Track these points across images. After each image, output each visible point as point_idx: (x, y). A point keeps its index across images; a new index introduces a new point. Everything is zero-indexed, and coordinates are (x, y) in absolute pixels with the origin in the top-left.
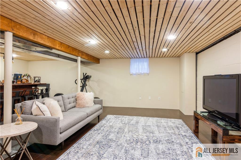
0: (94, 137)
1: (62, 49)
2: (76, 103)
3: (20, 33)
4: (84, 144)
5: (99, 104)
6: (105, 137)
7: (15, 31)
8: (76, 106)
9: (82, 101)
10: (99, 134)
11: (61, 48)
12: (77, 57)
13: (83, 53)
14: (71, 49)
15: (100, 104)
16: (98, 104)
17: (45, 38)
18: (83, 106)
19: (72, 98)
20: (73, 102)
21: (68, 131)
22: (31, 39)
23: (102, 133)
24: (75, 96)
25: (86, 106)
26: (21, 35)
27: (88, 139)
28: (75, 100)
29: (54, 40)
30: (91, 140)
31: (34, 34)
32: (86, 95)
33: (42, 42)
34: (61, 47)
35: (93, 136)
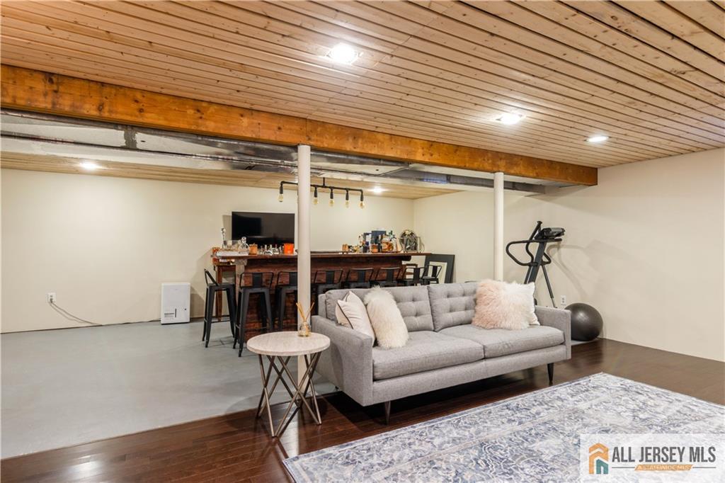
0: (485, 425)
1: (436, 158)
2: (473, 311)
3: (322, 143)
4: (445, 432)
5: (555, 327)
6: (521, 439)
7: (314, 140)
8: (473, 319)
9: (490, 309)
10: (510, 421)
11: (430, 157)
12: (493, 174)
13: (515, 159)
14: (467, 154)
15: (560, 329)
16: (551, 325)
17: (382, 140)
18: (491, 325)
19: (464, 295)
20: (464, 307)
21: (402, 381)
22: (348, 149)
23: (520, 423)
24: (475, 292)
25: (502, 327)
26: (326, 145)
27: (466, 423)
28: (473, 302)
29: (408, 140)
30: (472, 428)
31: (355, 138)
32: (504, 289)
33: (375, 151)
34: (432, 155)
35: (487, 421)
